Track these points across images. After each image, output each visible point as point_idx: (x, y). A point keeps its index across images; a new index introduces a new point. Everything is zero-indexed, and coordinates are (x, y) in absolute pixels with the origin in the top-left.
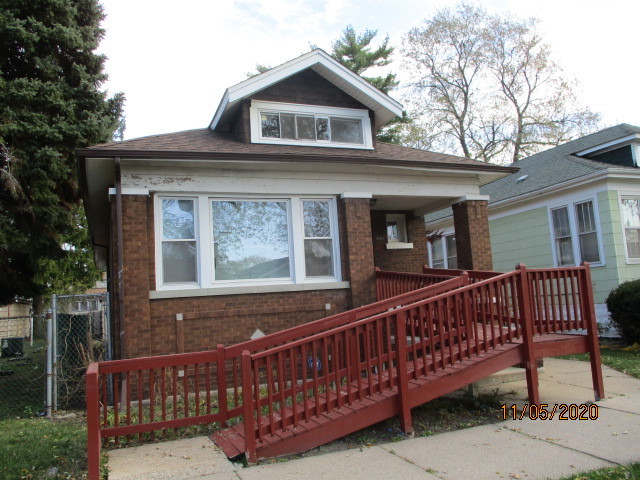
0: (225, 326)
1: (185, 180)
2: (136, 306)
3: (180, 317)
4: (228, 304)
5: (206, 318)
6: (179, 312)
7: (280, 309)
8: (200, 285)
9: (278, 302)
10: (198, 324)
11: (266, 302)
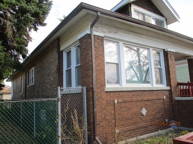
0: (132, 106)
1: (116, 32)
2: (99, 95)
3: (116, 102)
4: (133, 95)
5: (126, 102)
6: (115, 99)
7: (150, 98)
8: (121, 85)
9: (149, 95)
10: (123, 105)
11: (146, 95)
